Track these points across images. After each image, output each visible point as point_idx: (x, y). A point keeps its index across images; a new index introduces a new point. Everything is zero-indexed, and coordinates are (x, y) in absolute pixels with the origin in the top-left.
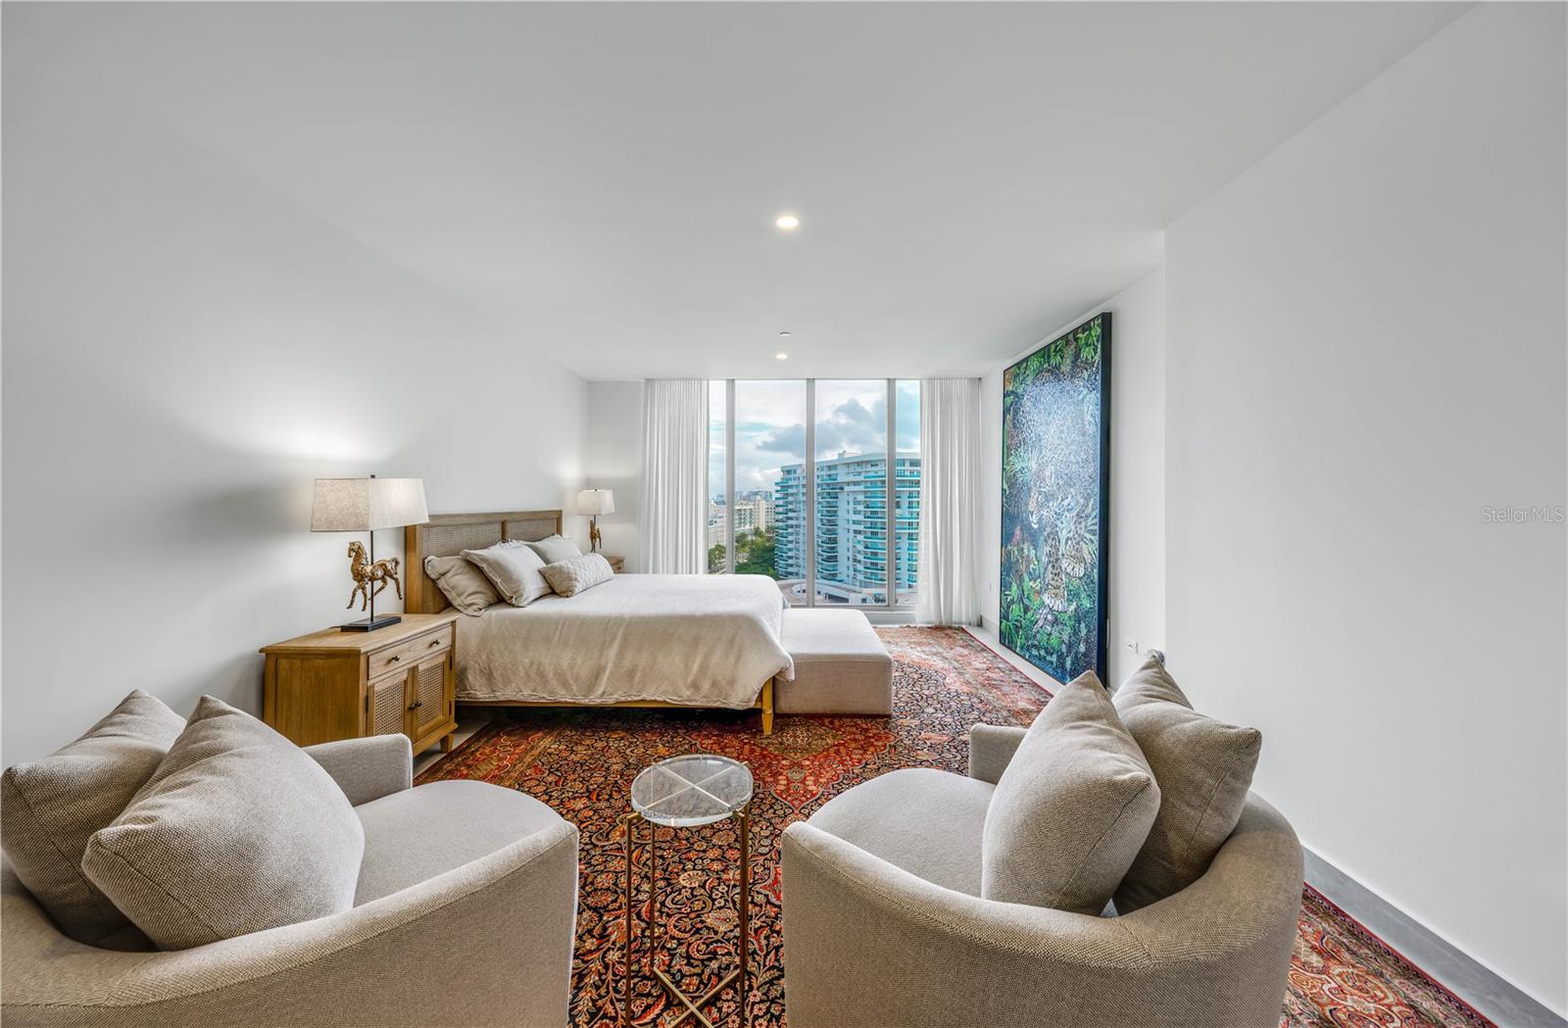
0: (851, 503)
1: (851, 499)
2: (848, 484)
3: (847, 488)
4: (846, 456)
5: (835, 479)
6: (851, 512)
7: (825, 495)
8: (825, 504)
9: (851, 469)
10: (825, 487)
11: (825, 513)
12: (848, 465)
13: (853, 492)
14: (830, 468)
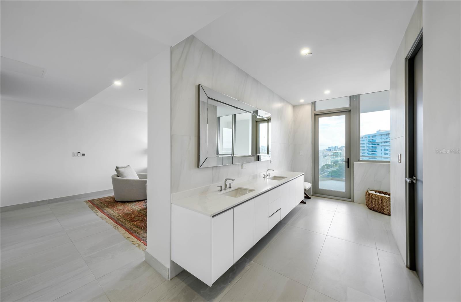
0: (383, 150)
1: (383, 148)
2: (382, 142)
3: (380, 144)
4: (380, 132)
5: (375, 141)
6: (383, 154)
7: (370, 147)
8: (370, 150)
9: (383, 137)
10: (370, 144)
11: (370, 154)
12: (381, 135)
13: (384, 146)
14: (373, 136)
